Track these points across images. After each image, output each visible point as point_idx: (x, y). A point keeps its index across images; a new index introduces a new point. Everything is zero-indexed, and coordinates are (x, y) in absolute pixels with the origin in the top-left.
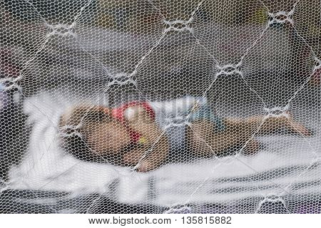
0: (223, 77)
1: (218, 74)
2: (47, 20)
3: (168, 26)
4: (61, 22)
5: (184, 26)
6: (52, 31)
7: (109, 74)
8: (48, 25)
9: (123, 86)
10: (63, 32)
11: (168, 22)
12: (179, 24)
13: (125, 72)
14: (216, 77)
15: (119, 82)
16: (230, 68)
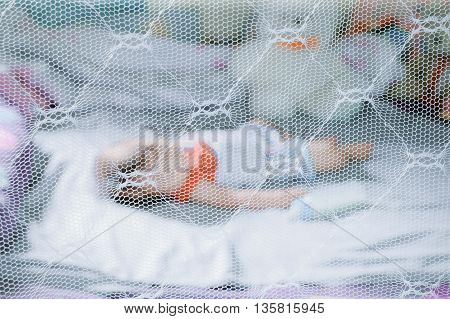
0: (346, 107)
1: (339, 102)
2: (113, 28)
3: (274, 36)
4: (132, 31)
5: (294, 36)
6: (118, 42)
7: (194, 102)
8: (114, 35)
9: (212, 118)
10: (134, 44)
11: (273, 31)
12: (289, 33)
13: (216, 98)
14: (336, 106)
15: (206, 112)
16: (356, 93)
